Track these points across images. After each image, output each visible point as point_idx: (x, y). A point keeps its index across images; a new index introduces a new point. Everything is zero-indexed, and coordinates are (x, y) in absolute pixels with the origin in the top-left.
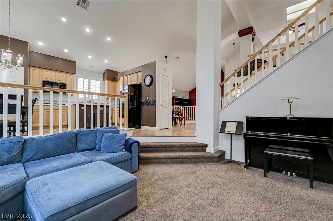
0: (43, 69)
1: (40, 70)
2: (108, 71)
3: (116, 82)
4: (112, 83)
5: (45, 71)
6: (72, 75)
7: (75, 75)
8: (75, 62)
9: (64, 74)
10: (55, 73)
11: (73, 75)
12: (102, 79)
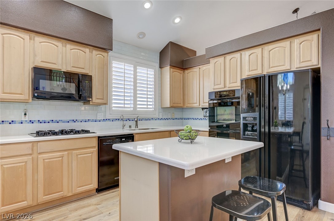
0: (33, 35)
1: (26, 36)
2: (172, 46)
3: (186, 71)
4: (178, 73)
5: (39, 39)
6: (103, 54)
7: (110, 53)
8: (111, 20)
9: (87, 50)
10: (64, 48)
11: (105, 54)
12: (157, 65)
